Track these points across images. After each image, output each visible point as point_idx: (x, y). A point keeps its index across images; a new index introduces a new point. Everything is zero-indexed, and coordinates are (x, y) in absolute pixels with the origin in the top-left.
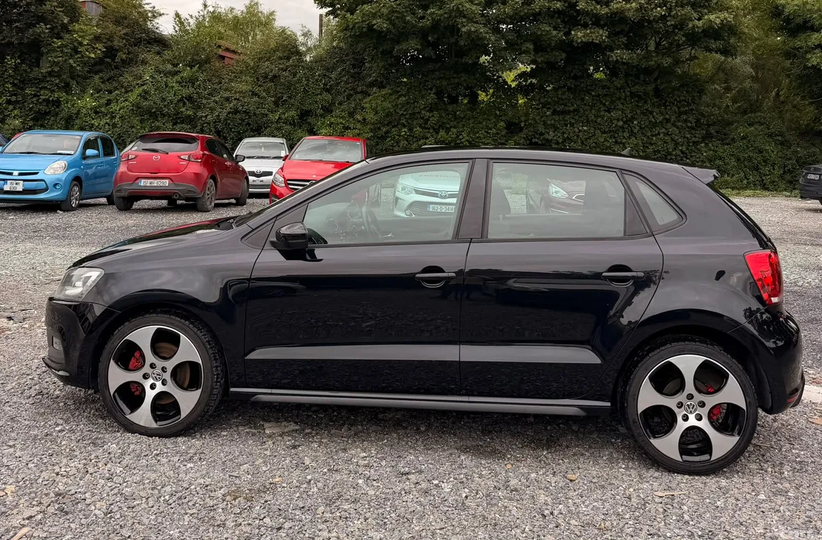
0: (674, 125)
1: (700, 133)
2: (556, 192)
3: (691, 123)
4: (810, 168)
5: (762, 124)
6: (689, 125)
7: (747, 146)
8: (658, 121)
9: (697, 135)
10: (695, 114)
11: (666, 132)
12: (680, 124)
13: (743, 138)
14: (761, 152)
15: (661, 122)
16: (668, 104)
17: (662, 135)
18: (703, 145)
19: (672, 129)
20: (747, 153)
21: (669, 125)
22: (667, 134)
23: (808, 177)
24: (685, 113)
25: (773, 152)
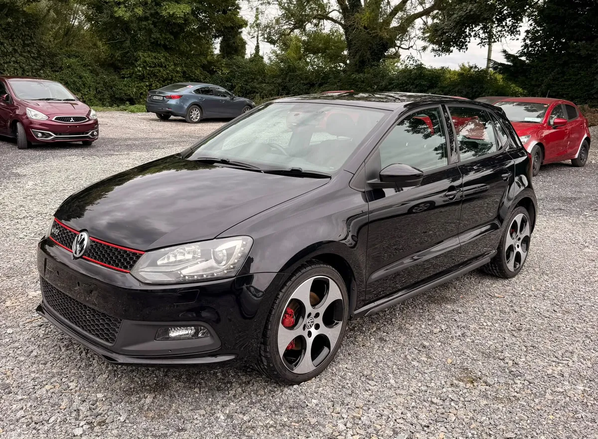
0: (21, 55)
1: (39, 62)
2: (35, 115)
3: (34, 54)
4: (156, 92)
5: (77, 57)
6: (32, 55)
7: (72, 73)
8: (9, 51)
9: (38, 64)
10: (35, 46)
11: (15, 60)
12: (25, 54)
13: (69, 67)
14: (81, 77)
15: (10, 52)
16: (15, 37)
17: (12, 63)
18: (42, 71)
19: (20, 59)
20: (72, 79)
21: (17, 55)
22: (17, 62)
23: (154, 98)
24: (28, 45)
25: (88, 77)
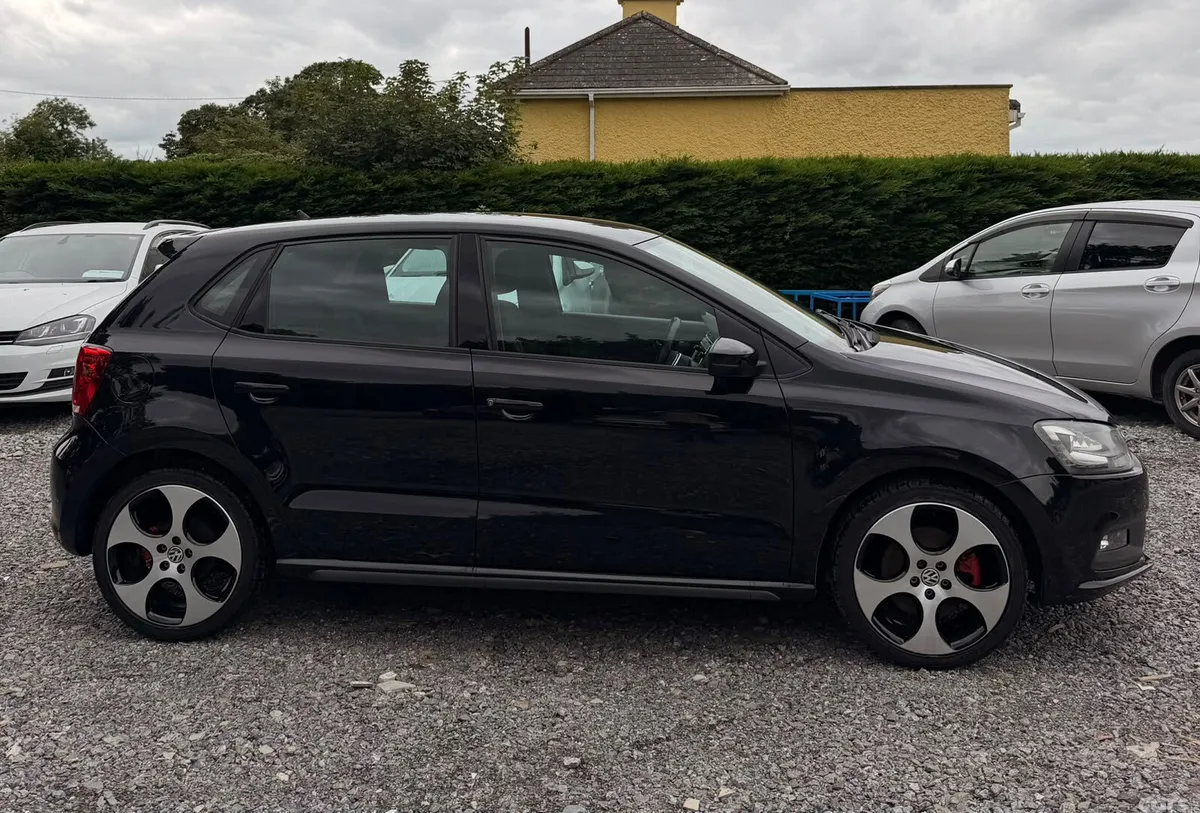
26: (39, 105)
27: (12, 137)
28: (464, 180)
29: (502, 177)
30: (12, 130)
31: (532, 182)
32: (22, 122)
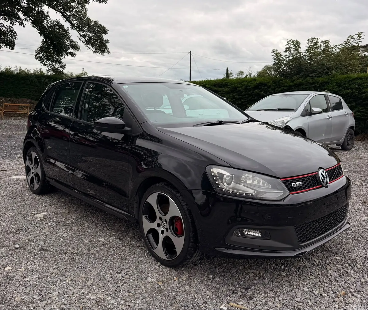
26: (264, 67)
27: (256, 77)
28: (322, 81)
29: (337, 79)
30: (256, 75)
31: (348, 81)
32: (259, 72)
